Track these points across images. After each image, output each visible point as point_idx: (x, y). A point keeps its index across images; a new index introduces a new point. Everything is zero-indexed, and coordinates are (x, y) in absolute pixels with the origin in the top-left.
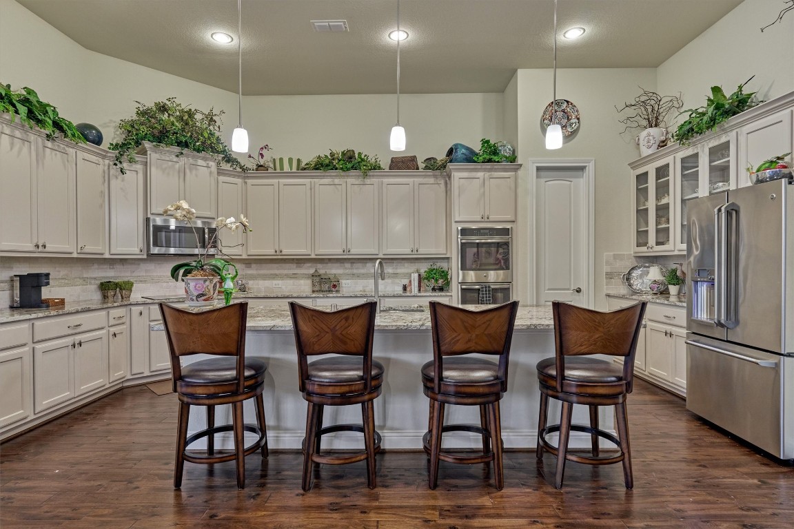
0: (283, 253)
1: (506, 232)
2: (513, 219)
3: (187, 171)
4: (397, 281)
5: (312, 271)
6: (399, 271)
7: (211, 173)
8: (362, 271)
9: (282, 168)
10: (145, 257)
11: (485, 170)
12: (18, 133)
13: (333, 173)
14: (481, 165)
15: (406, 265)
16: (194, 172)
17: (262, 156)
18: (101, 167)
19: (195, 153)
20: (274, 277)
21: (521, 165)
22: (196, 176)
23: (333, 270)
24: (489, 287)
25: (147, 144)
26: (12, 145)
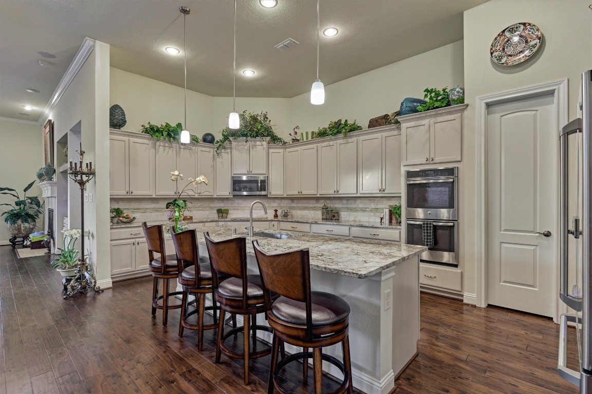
0: (303, 193)
1: (450, 172)
2: (459, 159)
3: (251, 149)
4: (378, 214)
5: (322, 205)
6: (379, 206)
7: (264, 148)
8: (354, 206)
9: (307, 138)
10: (232, 196)
11: (431, 116)
12: (167, 145)
13: (328, 138)
14: (426, 113)
15: (385, 202)
16: (254, 149)
17: (296, 133)
18: (212, 153)
19: (253, 139)
20: (305, 208)
21: (467, 105)
22: (256, 151)
23: (337, 205)
24: (430, 224)
25: (231, 138)
26: (164, 150)
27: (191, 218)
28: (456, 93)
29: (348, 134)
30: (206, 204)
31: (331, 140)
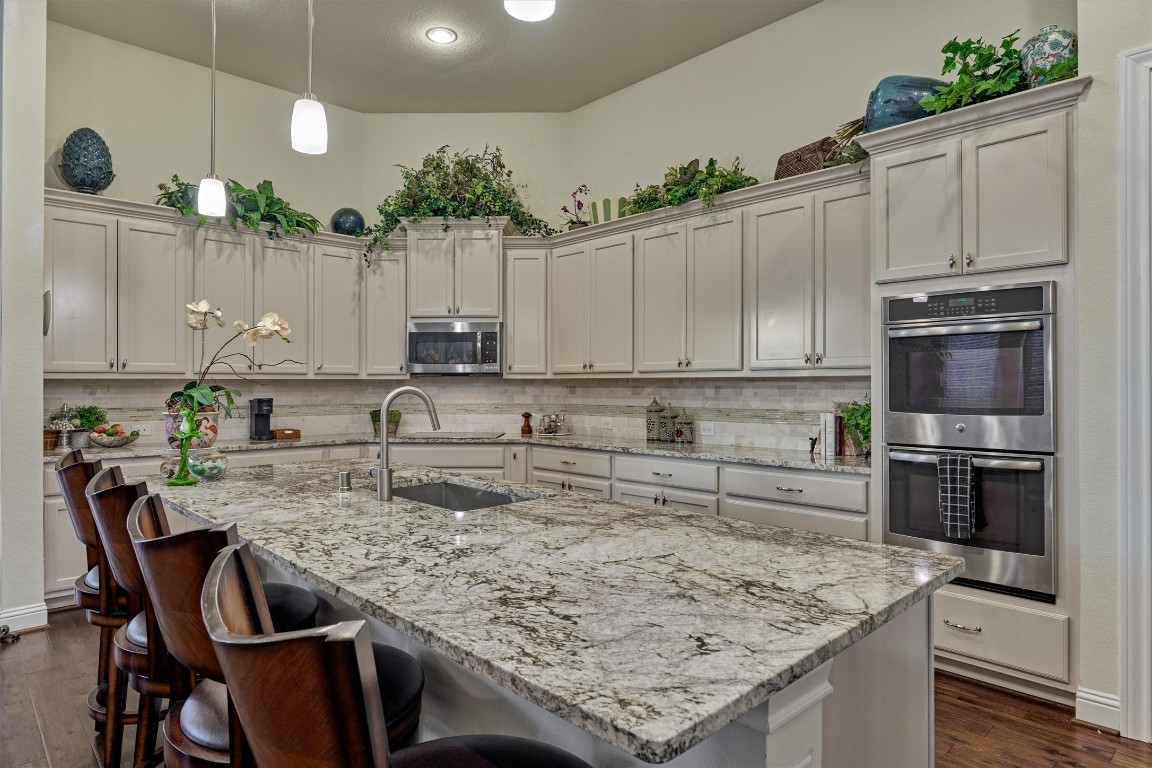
0: (595, 369)
2: (1060, 257)
3: (458, 250)
4: (802, 428)
5: (647, 402)
6: (806, 406)
7: (492, 247)
8: (735, 404)
9: (607, 216)
10: (408, 377)
11: (964, 127)
12: (227, 237)
13: (661, 213)
14: (947, 118)
15: (823, 392)
16: (467, 250)
17: (580, 205)
18: (354, 262)
19: (465, 221)
20: (602, 410)
21: (1088, 82)
22: (471, 254)
23: (687, 402)
25: (404, 221)
26: (220, 252)
27: (296, 435)
28: (1047, 48)
29: (718, 199)
30: (343, 396)
31: (671, 218)
